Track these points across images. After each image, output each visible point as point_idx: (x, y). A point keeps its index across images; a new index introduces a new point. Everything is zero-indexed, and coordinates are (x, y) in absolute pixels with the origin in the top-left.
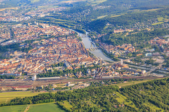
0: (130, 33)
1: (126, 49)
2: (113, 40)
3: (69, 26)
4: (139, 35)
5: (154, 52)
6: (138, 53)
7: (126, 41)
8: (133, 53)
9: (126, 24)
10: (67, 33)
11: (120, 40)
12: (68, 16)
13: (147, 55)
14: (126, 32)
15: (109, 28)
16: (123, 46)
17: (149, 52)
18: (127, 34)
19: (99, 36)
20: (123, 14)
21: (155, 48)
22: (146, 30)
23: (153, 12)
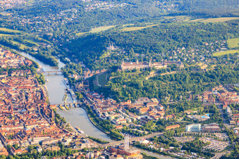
0: (159, 72)
1: (143, 111)
2: (116, 88)
3: (22, 47)
4: (179, 79)
5: (208, 122)
6: (169, 123)
7: (147, 91)
8: (159, 123)
9: (153, 49)
10: (14, 62)
11: (134, 88)
12: (25, 21)
13: (189, 128)
14: (149, 69)
15: (113, 57)
16: (139, 103)
17: (196, 122)
18: (152, 74)
19: (88, 74)
20: (149, 25)
21: (212, 112)
22: (197, 68)
23: (219, 25)
